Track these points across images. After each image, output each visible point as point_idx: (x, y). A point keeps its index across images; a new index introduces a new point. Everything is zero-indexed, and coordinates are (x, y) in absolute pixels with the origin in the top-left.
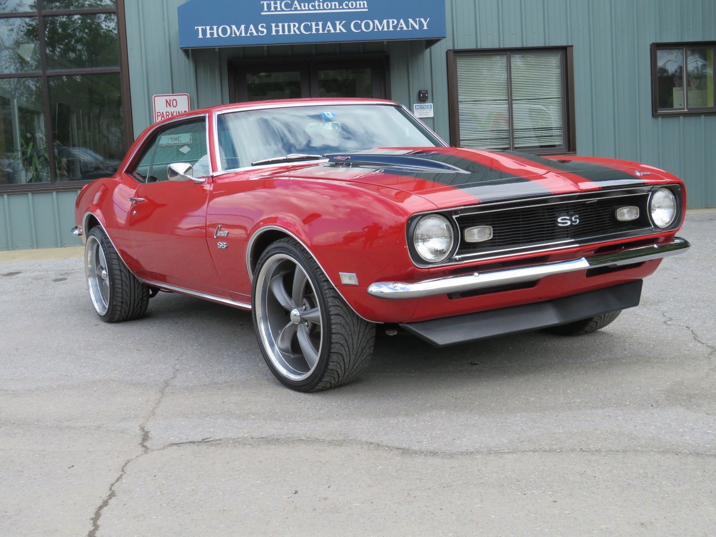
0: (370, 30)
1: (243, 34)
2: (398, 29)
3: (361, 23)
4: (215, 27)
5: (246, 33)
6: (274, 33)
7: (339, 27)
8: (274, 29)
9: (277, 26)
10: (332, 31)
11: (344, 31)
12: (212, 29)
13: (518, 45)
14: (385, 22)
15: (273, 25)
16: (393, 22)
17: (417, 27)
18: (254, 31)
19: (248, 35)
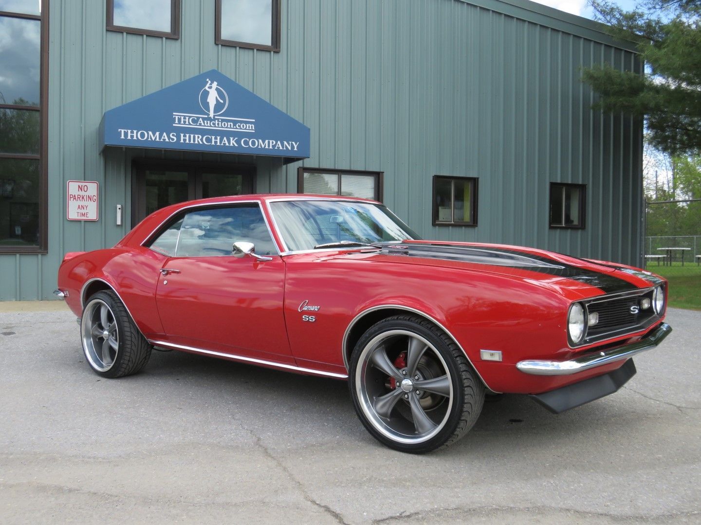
0: (256, 146)
1: (158, 139)
2: (276, 148)
3: (249, 140)
4: (135, 132)
5: (160, 138)
6: (182, 141)
7: (233, 142)
8: (182, 138)
9: (185, 136)
10: (227, 144)
11: (236, 145)
12: (132, 132)
13: (347, 168)
14: (267, 141)
15: (182, 135)
16: (273, 143)
17: (290, 148)
18: (166, 138)
19: (162, 140)
